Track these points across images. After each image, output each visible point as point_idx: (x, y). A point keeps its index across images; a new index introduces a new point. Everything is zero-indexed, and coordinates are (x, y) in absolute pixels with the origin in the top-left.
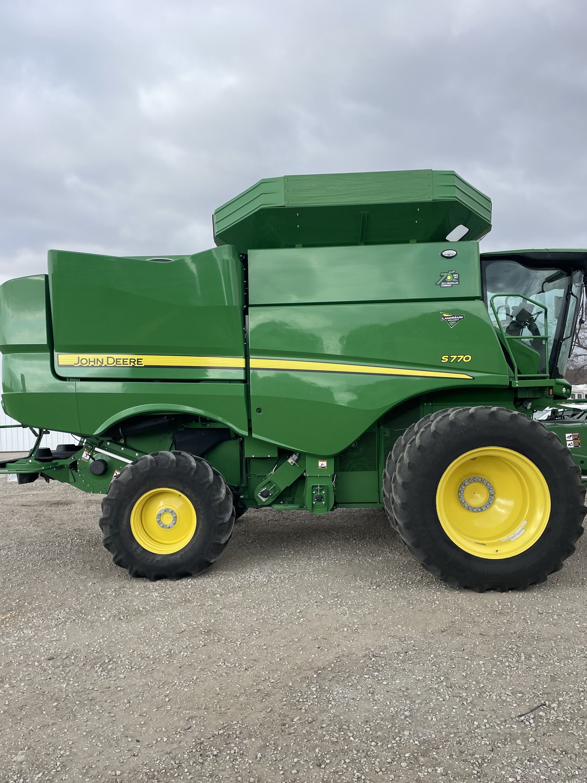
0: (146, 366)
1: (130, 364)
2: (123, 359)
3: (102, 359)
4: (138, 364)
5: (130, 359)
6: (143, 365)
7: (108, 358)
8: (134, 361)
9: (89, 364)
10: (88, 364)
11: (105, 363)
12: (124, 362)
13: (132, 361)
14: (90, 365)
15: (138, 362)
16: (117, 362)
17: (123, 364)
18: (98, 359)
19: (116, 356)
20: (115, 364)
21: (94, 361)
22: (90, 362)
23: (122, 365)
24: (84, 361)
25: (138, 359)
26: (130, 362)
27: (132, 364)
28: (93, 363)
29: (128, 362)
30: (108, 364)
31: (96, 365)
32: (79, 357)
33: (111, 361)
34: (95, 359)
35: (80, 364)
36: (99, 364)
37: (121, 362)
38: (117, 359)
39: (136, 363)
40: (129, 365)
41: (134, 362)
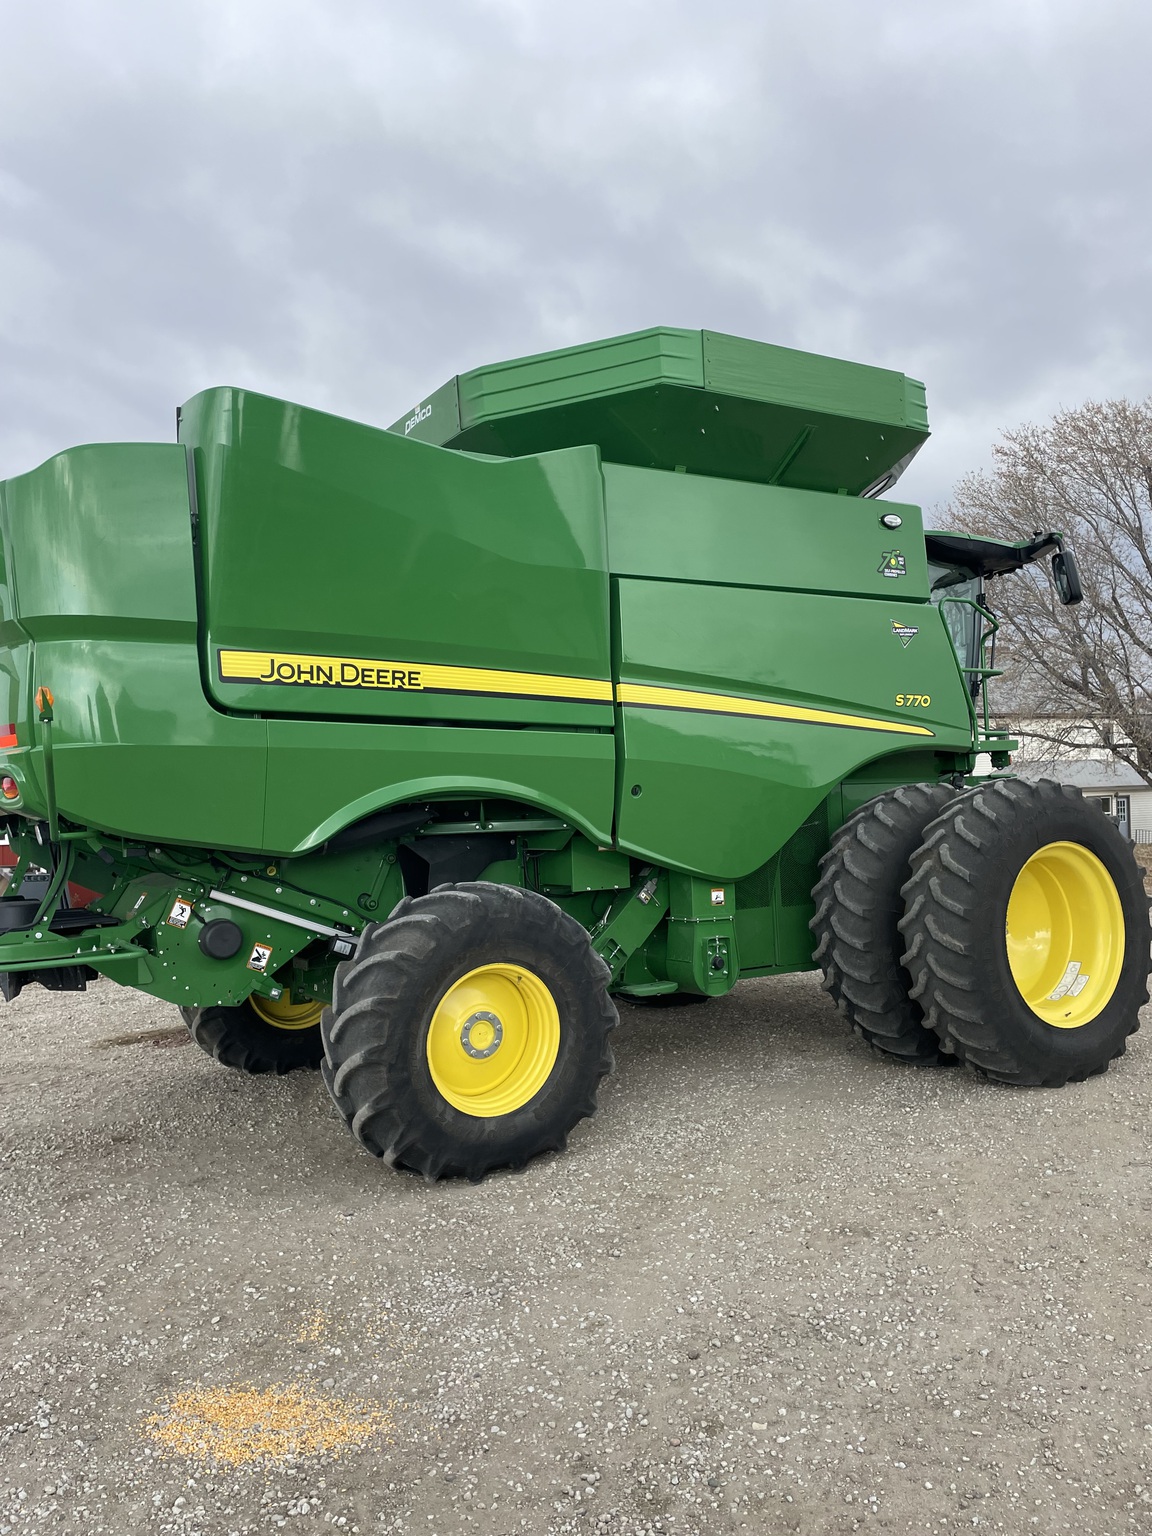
0: (427, 690)
1: (394, 683)
2: (379, 671)
3: (331, 668)
4: (410, 684)
5: (394, 672)
6: (421, 688)
7: (343, 665)
8: (401, 675)
9: (299, 678)
10: (295, 678)
11: (336, 678)
12: (379, 677)
13: (397, 675)
14: (301, 681)
15: (410, 679)
16: (364, 676)
17: (379, 682)
18: (319, 669)
19: (361, 664)
20: (359, 680)
21: (311, 673)
22: (300, 672)
23: (375, 685)
24: (286, 671)
25: (410, 673)
26: (394, 678)
27: (398, 683)
28: (305, 677)
29: (389, 679)
30: (343, 680)
31: (315, 681)
32: (272, 661)
33: (350, 673)
34: (312, 667)
35: (276, 676)
36: (323, 678)
37: (374, 679)
38: (363, 670)
39: (406, 680)
40: (390, 686)
41: (401, 679)
